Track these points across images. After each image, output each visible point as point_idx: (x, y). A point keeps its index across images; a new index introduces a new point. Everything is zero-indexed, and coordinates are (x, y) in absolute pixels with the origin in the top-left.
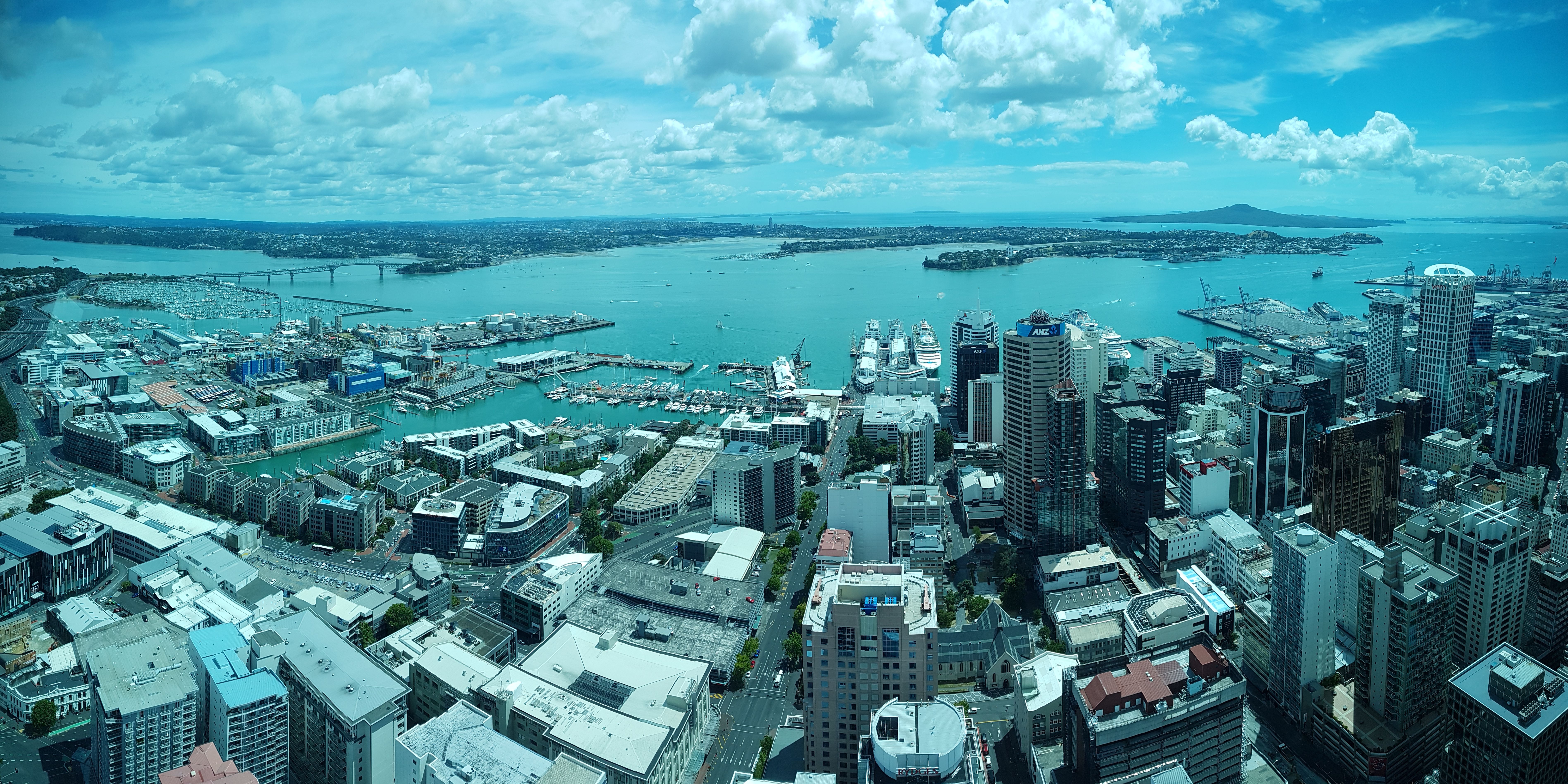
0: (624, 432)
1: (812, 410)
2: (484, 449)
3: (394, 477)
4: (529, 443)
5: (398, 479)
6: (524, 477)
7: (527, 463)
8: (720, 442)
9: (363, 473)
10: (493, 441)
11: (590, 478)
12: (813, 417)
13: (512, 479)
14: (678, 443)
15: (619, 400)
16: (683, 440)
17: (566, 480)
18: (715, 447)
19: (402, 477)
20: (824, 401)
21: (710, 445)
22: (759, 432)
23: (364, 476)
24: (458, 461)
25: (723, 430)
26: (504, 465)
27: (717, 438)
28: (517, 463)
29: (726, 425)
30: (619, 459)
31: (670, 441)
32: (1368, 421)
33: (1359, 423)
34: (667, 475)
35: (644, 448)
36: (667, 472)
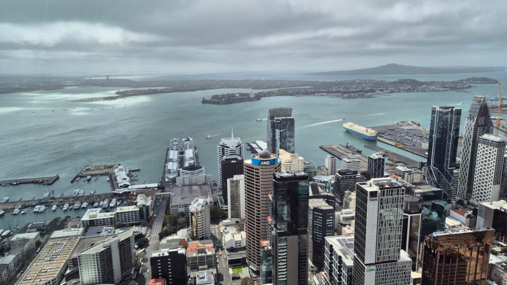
0: (10, 237)
1: (141, 201)
8: (81, 229)
12: (141, 205)
14: (52, 237)
16: (57, 234)
18: (79, 233)
20: (146, 192)
21: (75, 233)
22: (107, 219)
25: (83, 221)
27: (79, 227)
29: (86, 217)
30: (7, 259)
31: (46, 237)
32: (465, 232)
33: (458, 233)
34: (47, 261)
35: (26, 246)
36: (46, 259)
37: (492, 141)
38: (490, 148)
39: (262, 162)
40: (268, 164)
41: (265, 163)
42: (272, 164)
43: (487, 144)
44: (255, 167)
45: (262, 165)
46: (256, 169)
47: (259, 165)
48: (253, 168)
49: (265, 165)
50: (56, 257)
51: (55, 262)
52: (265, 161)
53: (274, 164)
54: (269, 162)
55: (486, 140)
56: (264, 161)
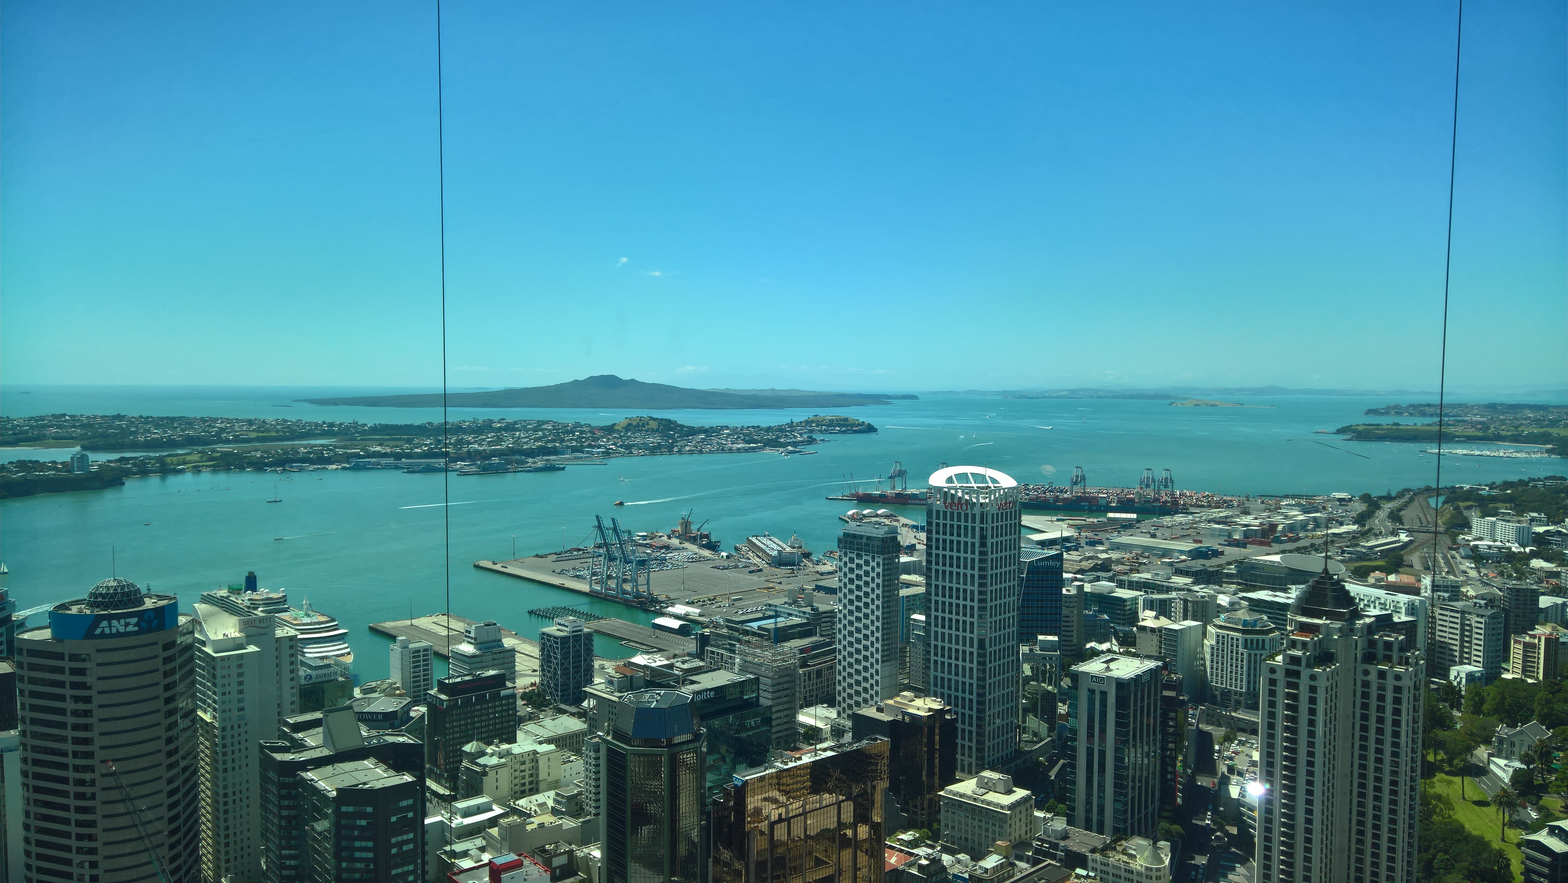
32: (818, 758)
33: (799, 763)
37: (869, 538)
38: (865, 557)
39: (104, 623)
40: (130, 628)
41: (118, 626)
42: (149, 631)
43: (858, 549)
44: (68, 647)
45: (103, 635)
46: (74, 657)
47: (90, 635)
48: (60, 656)
49: (119, 635)
52: (118, 617)
53: (161, 627)
54: (134, 620)
55: (854, 536)
56: (110, 617)
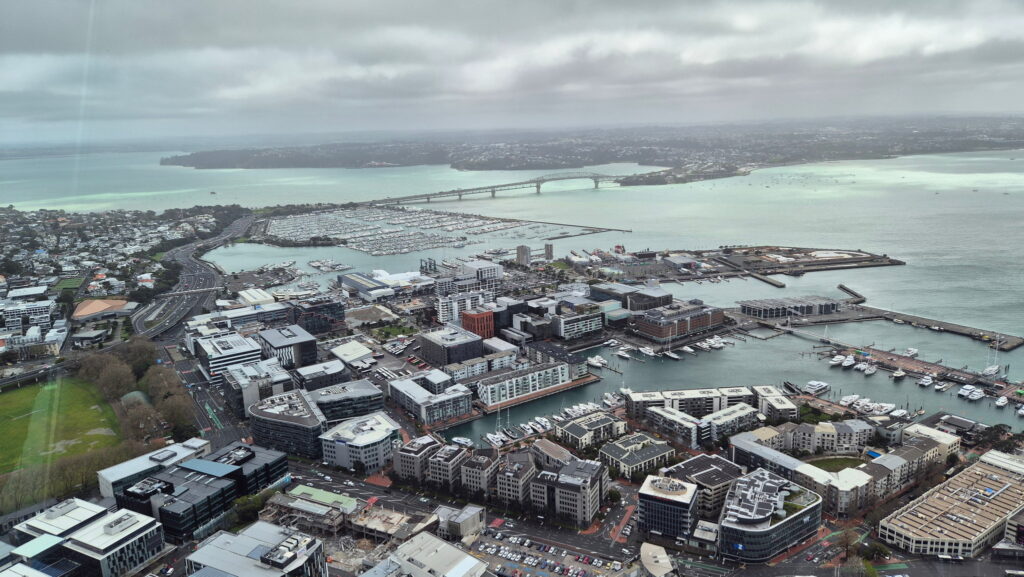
0: (905, 425)
2: (721, 417)
3: (617, 443)
4: (776, 418)
5: (621, 446)
6: (767, 461)
7: (771, 443)
9: (584, 437)
10: (732, 408)
11: (851, 480)
13: (751, 461)
14: (983, 458)
15: (903, 373)
16: (994, 456)
17: (819, 475)
19: (627, 444)
23: (586, 439)
24: (689, 430)
26: (742, 441)
28: (759, 442)
30: (892, 461)
31: (971, 453)
34: (962, 500)
35: (930, 454)
36: (962, 496)
50: (983, 504)
51: (978, 511)
